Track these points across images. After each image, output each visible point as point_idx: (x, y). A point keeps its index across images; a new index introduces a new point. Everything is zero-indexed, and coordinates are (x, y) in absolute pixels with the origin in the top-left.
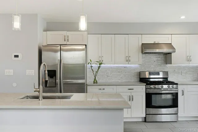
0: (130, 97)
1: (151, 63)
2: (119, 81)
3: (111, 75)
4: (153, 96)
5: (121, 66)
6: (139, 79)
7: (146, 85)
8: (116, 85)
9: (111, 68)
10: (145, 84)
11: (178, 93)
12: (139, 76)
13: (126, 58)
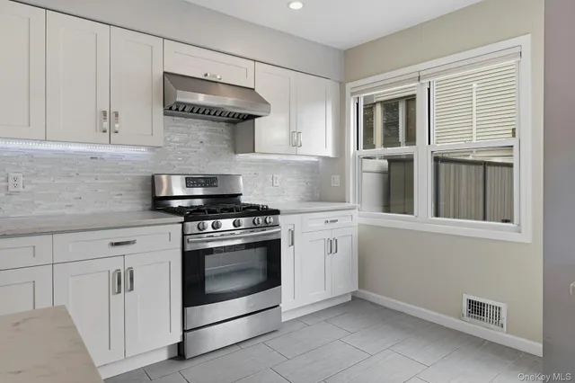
0: (119, 275)
1: (190, 147)
2: (69, 212)
3: (28, 188)
4: (208, 259)
5: (77, 153)
6: (149, 201)
7: (182, 223)
8: (52, 233)
9: (32, 157)
10: (182, 219)
11: (280, 240)
12: (150, 192)
13: (101, 124)
